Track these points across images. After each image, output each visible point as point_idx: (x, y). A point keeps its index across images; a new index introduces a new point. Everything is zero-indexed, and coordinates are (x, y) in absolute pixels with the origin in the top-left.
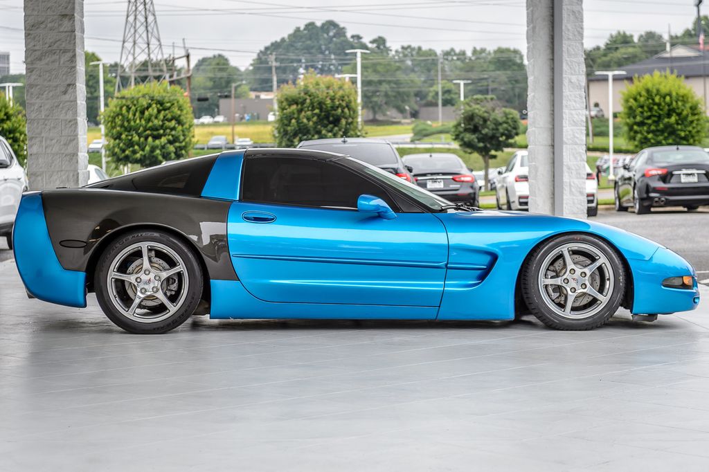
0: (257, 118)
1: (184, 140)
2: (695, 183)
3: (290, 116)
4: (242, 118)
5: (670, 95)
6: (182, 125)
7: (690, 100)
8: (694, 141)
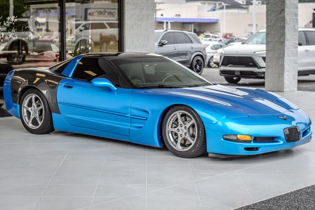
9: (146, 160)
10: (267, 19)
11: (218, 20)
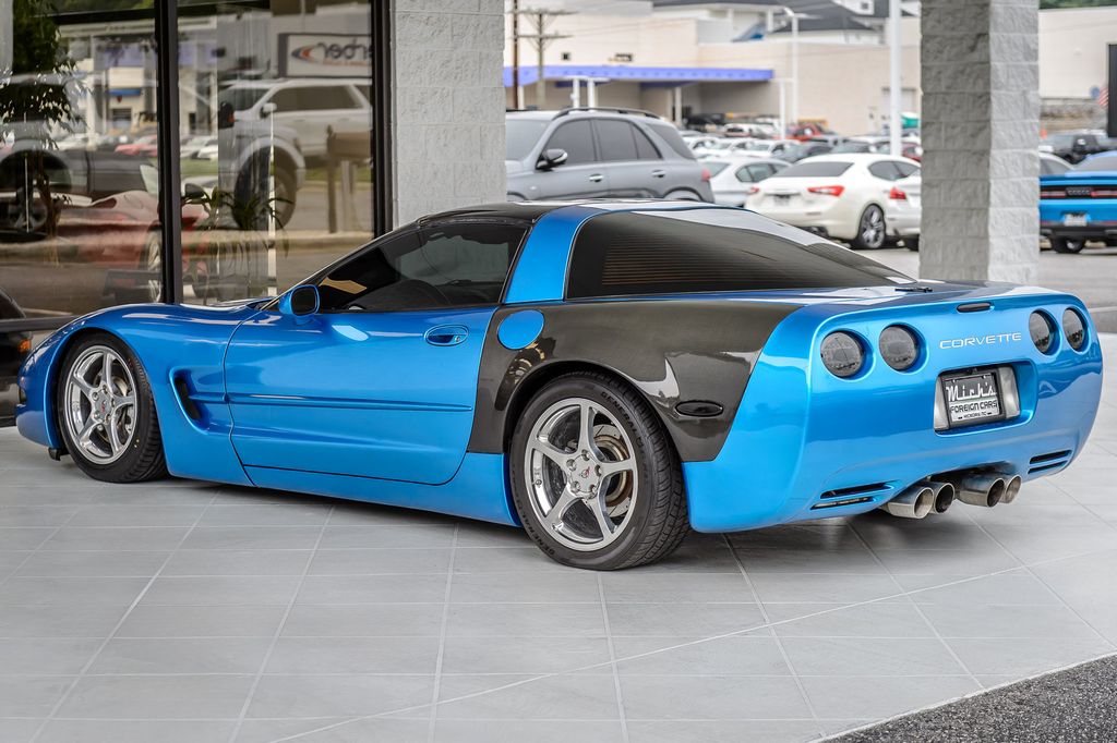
9: (449, 586)
10: (925, 69)
11: (770, 73)
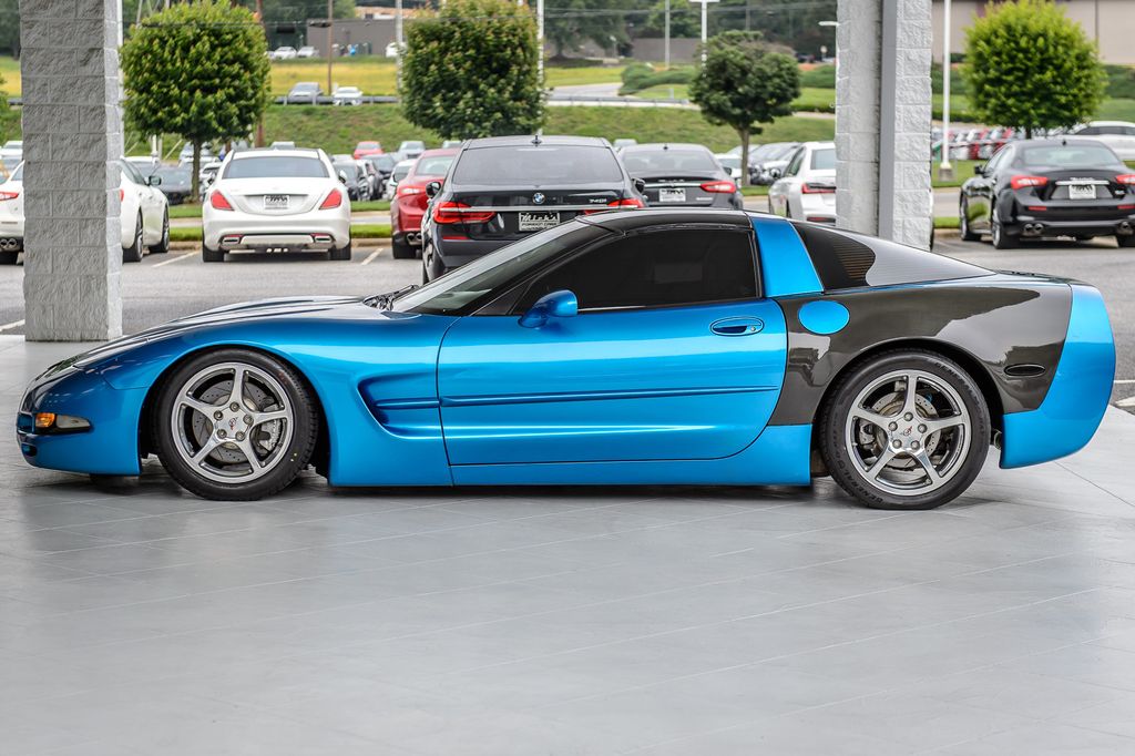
0: (369, 52)
1: (254, 95)
2: (1091, 199)
3: (428, 60)
4: (343, 51)
5: (1044, 35)
6: (252, 72)
7: (1076, 44)
8: (1081, 110)
10: (24, 80)
